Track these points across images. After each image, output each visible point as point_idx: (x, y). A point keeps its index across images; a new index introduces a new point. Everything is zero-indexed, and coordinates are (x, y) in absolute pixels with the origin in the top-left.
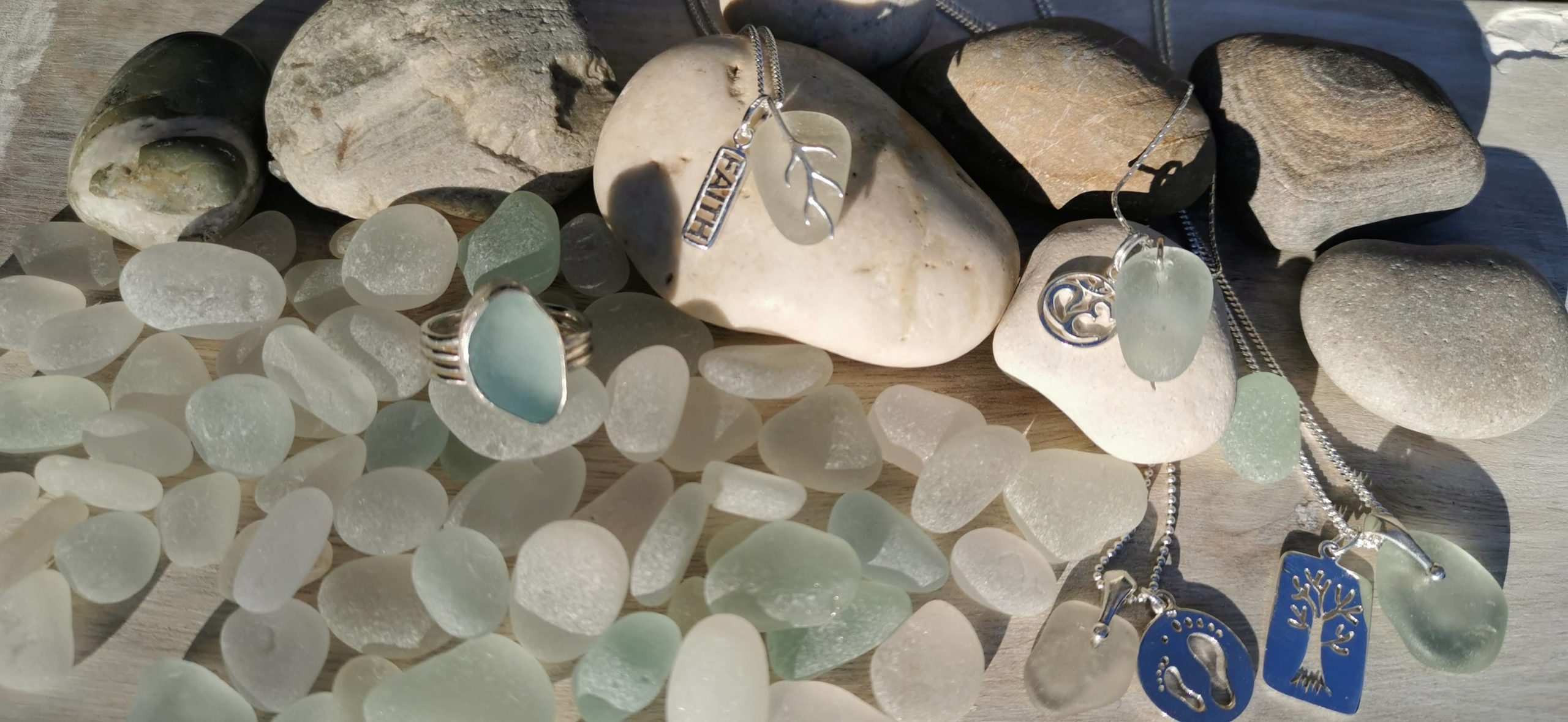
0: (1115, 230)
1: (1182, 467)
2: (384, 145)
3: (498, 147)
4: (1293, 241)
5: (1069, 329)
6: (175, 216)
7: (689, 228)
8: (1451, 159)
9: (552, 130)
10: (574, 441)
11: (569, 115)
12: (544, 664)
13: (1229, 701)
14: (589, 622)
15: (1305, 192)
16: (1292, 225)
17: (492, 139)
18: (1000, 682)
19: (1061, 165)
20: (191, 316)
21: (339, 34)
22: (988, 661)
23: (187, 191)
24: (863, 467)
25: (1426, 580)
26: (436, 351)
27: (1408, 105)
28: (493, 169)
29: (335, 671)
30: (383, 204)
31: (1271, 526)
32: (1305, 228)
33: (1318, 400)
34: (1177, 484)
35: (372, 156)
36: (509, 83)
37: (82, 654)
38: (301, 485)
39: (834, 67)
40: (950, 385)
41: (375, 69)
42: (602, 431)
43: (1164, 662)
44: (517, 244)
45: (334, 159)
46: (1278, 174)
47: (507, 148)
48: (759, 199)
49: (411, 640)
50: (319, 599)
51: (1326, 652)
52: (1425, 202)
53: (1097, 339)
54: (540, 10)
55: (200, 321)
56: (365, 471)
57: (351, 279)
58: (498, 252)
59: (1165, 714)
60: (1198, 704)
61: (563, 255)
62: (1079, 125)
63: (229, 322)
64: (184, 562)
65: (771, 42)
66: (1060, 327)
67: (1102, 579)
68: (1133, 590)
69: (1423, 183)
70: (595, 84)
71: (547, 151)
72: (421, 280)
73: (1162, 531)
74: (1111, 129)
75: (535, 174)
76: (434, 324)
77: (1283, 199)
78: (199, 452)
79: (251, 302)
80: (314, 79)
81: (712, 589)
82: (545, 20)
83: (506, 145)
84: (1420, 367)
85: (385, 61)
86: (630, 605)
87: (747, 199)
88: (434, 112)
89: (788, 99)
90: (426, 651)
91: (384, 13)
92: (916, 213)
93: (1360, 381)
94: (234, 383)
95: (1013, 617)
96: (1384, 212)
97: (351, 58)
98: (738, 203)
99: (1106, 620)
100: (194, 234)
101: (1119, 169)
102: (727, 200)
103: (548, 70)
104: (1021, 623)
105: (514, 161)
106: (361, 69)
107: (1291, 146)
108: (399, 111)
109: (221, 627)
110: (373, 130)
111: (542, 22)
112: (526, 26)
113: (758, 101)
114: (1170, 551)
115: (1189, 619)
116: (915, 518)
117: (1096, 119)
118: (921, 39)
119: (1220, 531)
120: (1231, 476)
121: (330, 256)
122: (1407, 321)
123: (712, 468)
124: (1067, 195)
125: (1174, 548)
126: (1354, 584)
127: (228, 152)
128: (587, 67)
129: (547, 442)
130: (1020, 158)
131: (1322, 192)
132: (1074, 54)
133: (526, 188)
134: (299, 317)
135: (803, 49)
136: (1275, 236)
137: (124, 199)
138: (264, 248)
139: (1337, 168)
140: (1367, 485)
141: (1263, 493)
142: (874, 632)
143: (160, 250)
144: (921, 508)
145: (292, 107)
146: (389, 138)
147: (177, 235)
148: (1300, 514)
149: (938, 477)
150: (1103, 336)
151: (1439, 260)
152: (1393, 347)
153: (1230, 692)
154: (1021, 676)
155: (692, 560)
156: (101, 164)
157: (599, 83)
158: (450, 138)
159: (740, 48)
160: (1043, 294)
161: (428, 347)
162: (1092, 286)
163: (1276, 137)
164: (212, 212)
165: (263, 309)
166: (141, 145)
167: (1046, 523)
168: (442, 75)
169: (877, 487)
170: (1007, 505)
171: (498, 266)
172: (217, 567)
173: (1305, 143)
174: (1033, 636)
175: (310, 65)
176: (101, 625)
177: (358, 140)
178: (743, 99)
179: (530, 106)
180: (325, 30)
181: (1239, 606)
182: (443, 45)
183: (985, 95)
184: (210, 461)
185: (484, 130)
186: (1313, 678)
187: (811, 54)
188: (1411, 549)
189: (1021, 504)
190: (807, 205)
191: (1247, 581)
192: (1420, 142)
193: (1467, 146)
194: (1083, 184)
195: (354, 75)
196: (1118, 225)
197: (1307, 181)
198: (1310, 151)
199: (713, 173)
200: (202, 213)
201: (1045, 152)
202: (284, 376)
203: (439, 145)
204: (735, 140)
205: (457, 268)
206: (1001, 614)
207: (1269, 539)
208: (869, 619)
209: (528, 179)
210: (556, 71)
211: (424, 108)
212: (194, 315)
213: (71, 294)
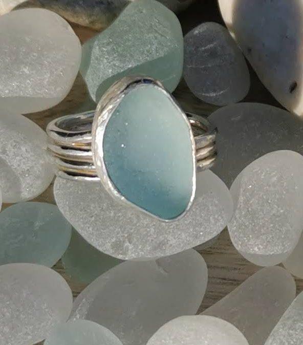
10: (199, 243)
26: (64, 148)
129: (173, 241)
161: (56, 144)
171: (122, 71)
205: (79, 74)
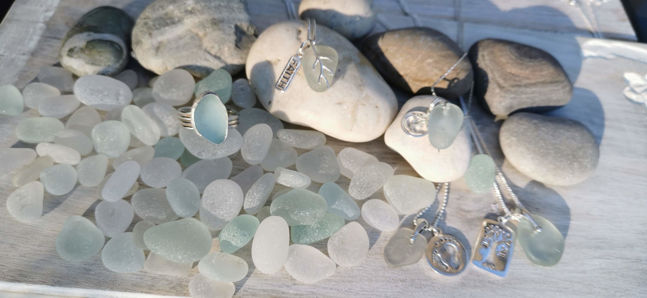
0: (431, 98)
1: (451, 187)
2: (173, 48)
3: (213, 52)
4: (500, 112)
5: (411, 130)
6: (96, 67)
7: (278, 84)
8: (559, 87)
9: (233, 48)
10: (229, 154)
11: (240, 44)
12: (210, 232)
13: (458, 268)
14: (227, 215)
15: (504, 93)
16: (499, 105)
17: (212, 49)
18: (375, 254)
19: (416, 76)
21: (162, 9)
22: (371, 246)
23: (101, 58)
24: (333, 174)
25: (535, 232)
27: (545, 66)
28: (211, 60)
29: (135, 225)
30: (170, 68)
31: (482, 210)
32: (504, 107)
33: (504, 168)
34: (448, 192)
35: (169, 52)
36: (219, 30)
37: (45, 213)
38: (130, 160)
39: (336, 36)
41: (173, 21)
43: (436, 252)
44: (216, 86)
45: (155, 52)
46: (495, 86)
47: (216, 53)
48: (304, 75)
49: (163, 216)
50: (132, 201)
52: (549, 101)
53: (421, 134)
54: (234, 7)
55: (101, 102)
56: (154, 158)
57: (156, 94)
58: (209, 87)
60: (447, 268)
61: (232, 91)
62: (423, 62)
63: (111, 104)
64: (85, 184)
65: (314, 25)
66: (408, 129)
67: (416, 221)
68: (427, 226)
70: (250, 34)
71: (231, 56)
72: (181, 95)
73: (441, 208)
74: (435, 64)
75: (226, 64)
76: (183, 109)
77: (496, 95)
78: (95, 147)
79: (120, 98)
80: (151, 23)
81: (272, 208)
84: (540, 156)
85: (176, 19)
86: (242, 212)
87: (299, 76)
88: (192, 38)
89: (317, 42)
90: (167, 219)
91: (178, 2)
92: (360, 86)
93: (519, 160)
94: (110, 123)
95: (382, 232)
97: (165, 17)
98: (296, 77)
100: (102, 73)
101: (436, 79)
102: (292, 75)
103: (234, 26)
104: (385, 234)
105: (219, 58)
106: (168, 21)
107: (500, 77)
108: (180, 37)
109: (95, 207)
110: (170, 43)
111: (234, 11)
112: (228, 11)
113: (307, 41)
115: (447, 238)
116: (349, 192)
117: (430, 61)
119: (462, 210)
120: (468, 192)
121: (149, 86)
122: (537, 140)
123: (277, 170)
124: (418, 88)
125: (444, 214)
126: (509, 232)
127: (117, 47)
128: (248, 28)
129: (219, 153)
130: (402, 73)
131: (510, 93)
132: (424, 38)
133: (223, 68)
134: (135, 104)
135: (327, 29)
136: (493, 109)
137: (79, 59)
138: (126, 81)
139: (516, 86)
140: (518, 198)
141: (480, 198)
142: (330, 230)
143: (89, 77)
144: (352, 188)
145: (142, 32)
146: (175, 46)
147: (96, 73)
148: (492, 207)
149: (359, 178)
150: (423, 133)
152: (531, 149)
153: (459, 265)
154: (383, 252)
155: (267, 202)
156: (72, 46)
157: (252, 34)
158: (197, 48)
159: (304, 24)
161: (180, 116)
162: (421, 116)
163: (495, 73)
164: (109, 66)
165: (123, 101)
166: (87, 41)
167: (397, 199)
168: (196, 25)
169: (337, 182)
170: (384, 193)
172: (96, 188)
173: (506, 76)
174: (389, 239)
175: (150, 18)
176: (52, 203)
177: (164, 46)
178: (301, 41)
179: (226, 39)
180: (157, 7)
182: (198, 15)
183: (391, 50)
184: (98, 151)
185: (209, 46)
186: (491, 263)
187: (329, 31)
188: (531, 220)
189: (389, 192)
190: (320, 77)
191: (470, 228)
192: (548, 79)
193: (567, 83)
194: (424, 84)
195: (165, 23)
197: (505, 89)
198: (507, 79)
199: (288, 65)
200: (106, 67)
201: (411, 71)
202: (128, 123)
203: (192, 50)
204: (297, 54)
206: (378, 230)
208: (329, 225)
209: (222, 65)
210: (237, 27)
211: (189, 36)
212: (99, 100)
213: (55, 91)
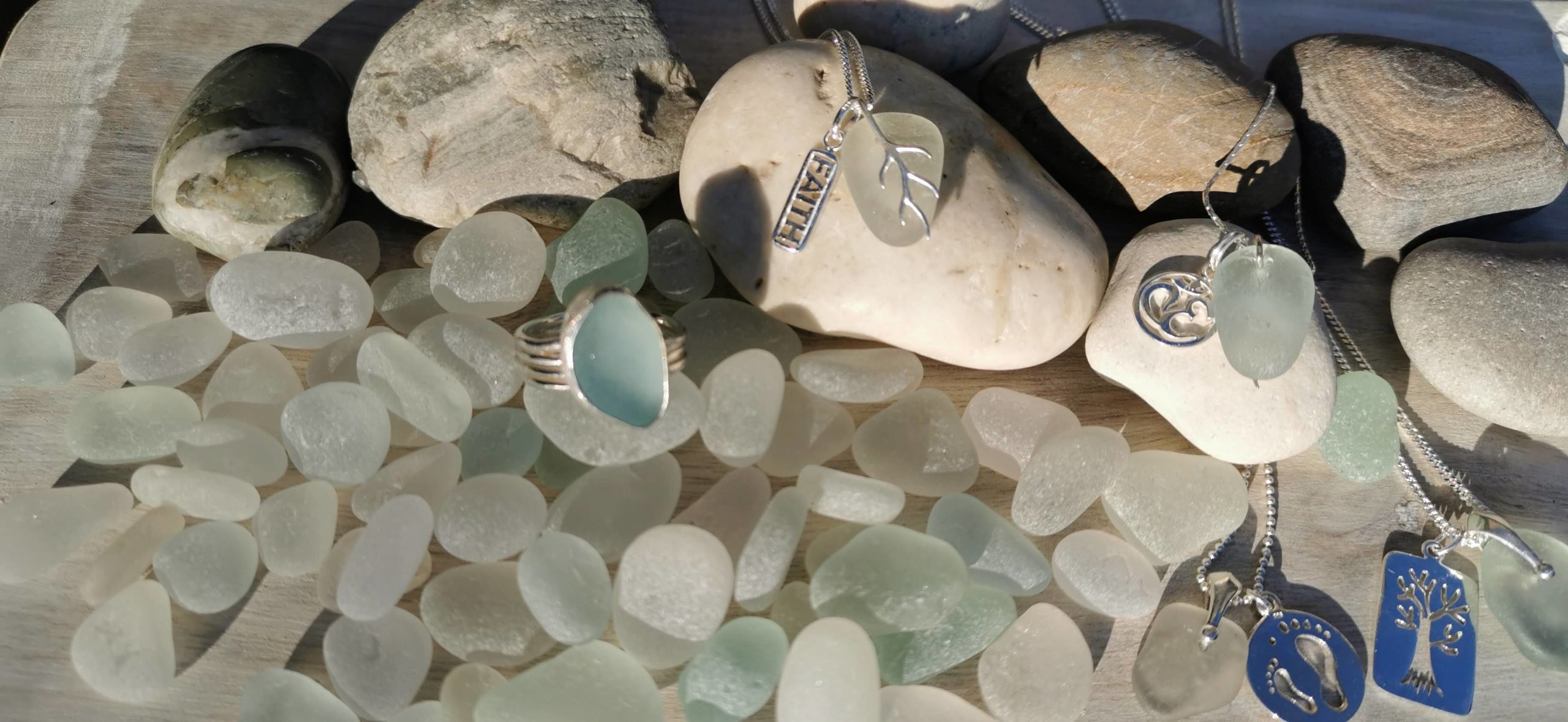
0: (1206, 230)
1: (1279, 468)
2: (470, 153)
3: (582, 154)
4: (1380, 240)
5: (1166, 328)
6: (262, 226)
8: (1537, 157)
9: (637, 137)
10: (671, 446)
11: (652, 122)
12: (650, 672)
13: (1340, 703)
14: (696, 628)
15: (1393, 190)
16: (1379, 224)
17: (577, 146)
18: (1108, 686)
19: (1147, 166)
20: (282, 325)
21: (424, 43)
22: (1095, 665)
23: (274, 200)
24: (961, 469)
25: (1534, 579)
26: (533, 356)
27: (1491, 103)
28: (578, 176)
29: (440, 680)
30: (468, 212)
31: (1372, 527)
32: (1392, 227)
33: (1412, 399)
34: (1275, 485)
35: (458, 164)
36: (594, 89)
37: (182, 666)
38: (399, 493)
39: (915, 72)
40: (1041, 388)
41: (459, 77)
42: (697, 438)
43: (1273, 664)
44: (606, 250)
45: (420, 168)
46: (1364, 172)
47: (592, 155)
48: (851, 200)
49: (516, 647)
50: (422, 607)
51: (1435, 653)
52: (1511, 199)
53: (1195, 338)
54: (623, 17)
55: (292, 330)
56: (461, 480)
57: (441, 287)
58: (587, 257)
59: (1275, 716)
60: (1309, 706)
61: (651, 260)
62: (1164, 125)
63: (319, 330)
64: (282, 571)
65: (855, 45)
66: (1157, 327)
67: (1206, 581)
68: (1239, 592)
69: (1510, 181)
70: (677, 91)
71: (631, 157)
72: (512, 287)
73: (1263, 532)
74: (1197, 129)
75: (619, 181)
76: (529, 329)
77: (1371, 197)
78: (294, 461)
79: (341, 310)
80: (399, 88)
81: (818, 594)
82: (628, 27)
83: (591, 151)
84: (1518, 364)
85: (469, 70)
86: (735, 611)
87: (838, 202)
88: (519, 120)
89: (876, 101)
90: (531, 658)
91: (469, 21)
92: (1008, 214)
93: (1458, 379)
94: (330, 391)
95: (1117, 620)
96: (1470, 210)
97: (436, 67)
98: (829, 206)
99: (1215, 622)
100: (282, 244)
101: (1207, 170)
102: (818, 201)
103: (632, 76)
104: (1125, 626)
105: (599, 168)
106: (445, 77)
107: (1377, 145)
108: (484, 119)
109: (322, 637)
110: (458, 138)
111: (625, 29)
112: (610, 33)
113: (849, 103)
114: (1272, 553)
115: (1295, 621)
116: (1015, 520)
117: (1182, 119)
118: (997, 43)
119: (1320, 532)
120: (1329, 476)
121: (413, 265)
122: (1503, 318)
123: (809, 472)
124: (1152, 196)
125: (1276, 550)
126: (1458, 584)
127: (313, 161)
128: (670, 73)
129: (646, 447)
130: (1103, 160)
131: (1411, 189)
132: (1156, 55)
133: (611, 194)
134: (387, 325)
135: (885, 54)
136: (1362, 235)
137: (211, 210)
138: (350, 258)
139: (1424, 166)
140: (1465, 483)
141: (1362, 494)
142: (981, 635)
143: (250, 259)
144: (1023, 510)
145: (377, 116)
146: (474, 146)
147: (264, 245)
148: (1400, 514)
149: (1040, 478)
150: (1200, 335)
151: (1531, 257)
152: (1490, 344)
153: (1341, 693)
154: (1130, 680)
155: (792, 566)
156: (188, 174)
157: (681, 89)
158: (535, 145)
159: (826, 52)
160: (1138, 293)
161: (524, 352)
162: (1188, 285)
163: (1362, 136)
164: (299, 222)
165: (353, 318)
166: (227, 155)
167: (1148, 525)
168: (528, 83)
169: (973, 491)
170: (1105, 507)
171: (588, 272)
172: (314, 576)
173: (1392, 143)
174: (1138, 638)
175: (395, 74)
176: (198, 636)
177: (443, 148)
178: (832, 102)
179: (615, 112)
180: (409, 39)
181: (1346, 608)
182: (528, 53)
183: (1068, 97)
184: (306, 470)
185: (570, 137)
186: (1423, 678)
187: (893, 59)
188: (1519, 547)
189: (1121, 505)
190: (902, 205)
191: (1351, 582)
192: (1506, 139)
193: (1552, 143)
194: (1169, 185)
195: (439, 84)
196: (1213, 224)
197: (1394, 179)
198: (1396, 150)
199: (804, 176)
200: (289, 223)
201: (1130, 153)
202: (380, 384)
203: (524, 152)
204: (825, 142)
205: (545, 276)
206: (1105, 617)
207: (1370, 539)
208: (976, 623)
209: (612, 185)
210: (640, 78)
211: (509, 115)
212: (285, 323)
213: (157, 305)
